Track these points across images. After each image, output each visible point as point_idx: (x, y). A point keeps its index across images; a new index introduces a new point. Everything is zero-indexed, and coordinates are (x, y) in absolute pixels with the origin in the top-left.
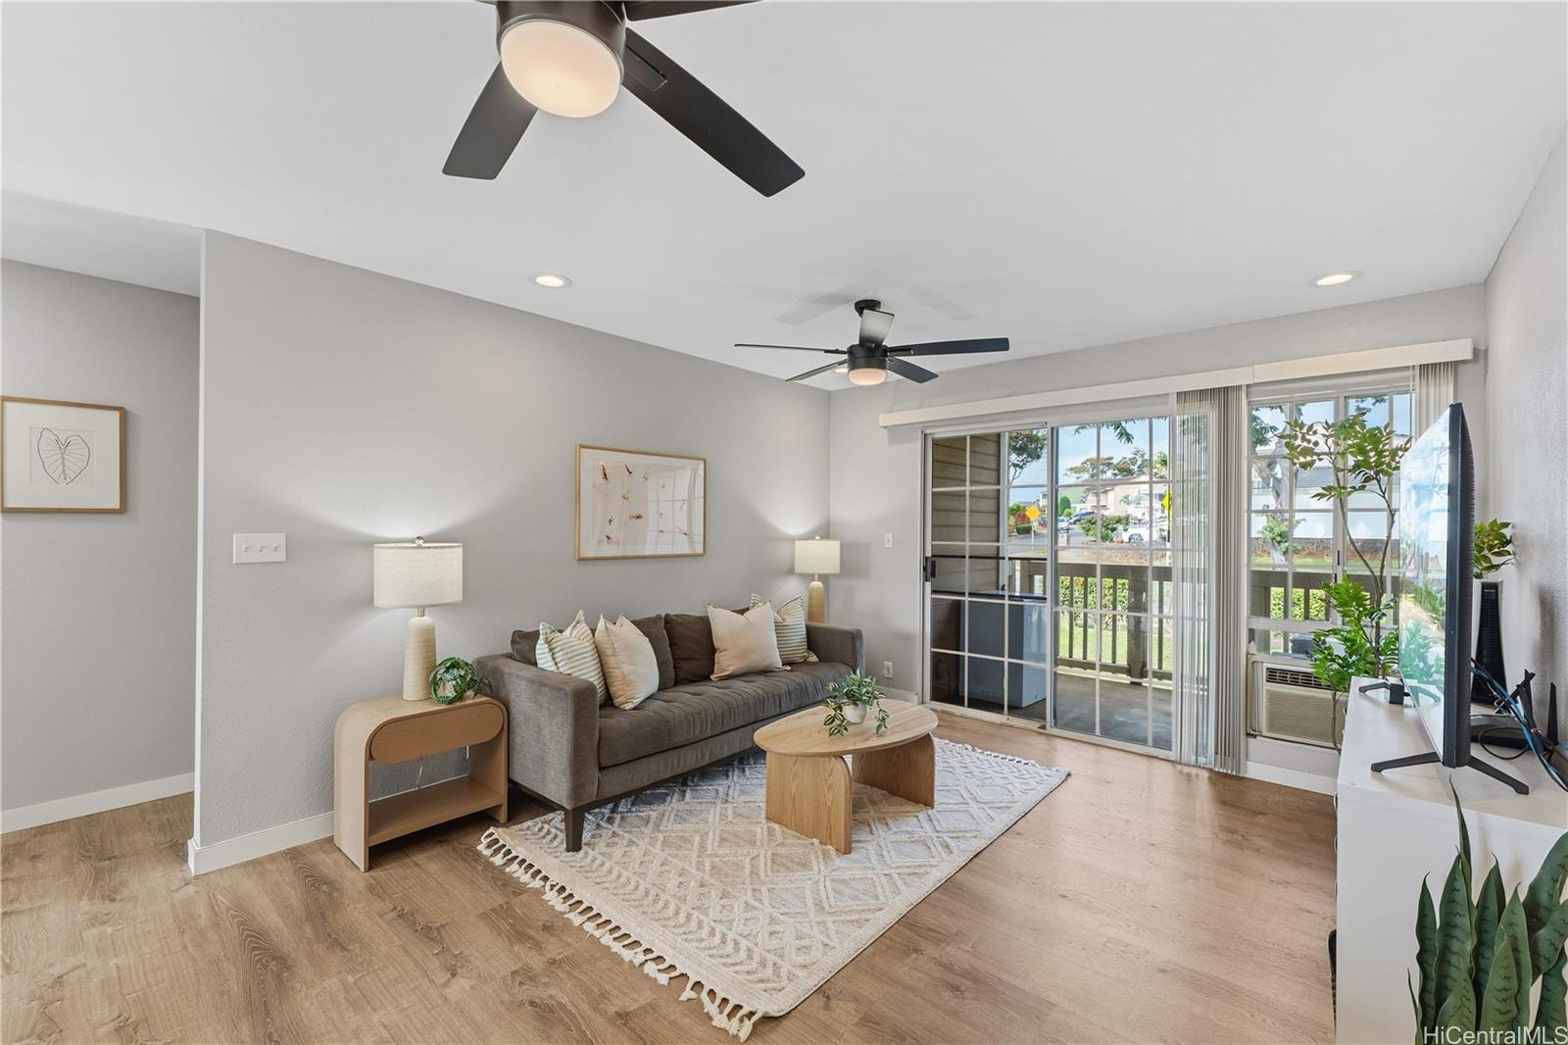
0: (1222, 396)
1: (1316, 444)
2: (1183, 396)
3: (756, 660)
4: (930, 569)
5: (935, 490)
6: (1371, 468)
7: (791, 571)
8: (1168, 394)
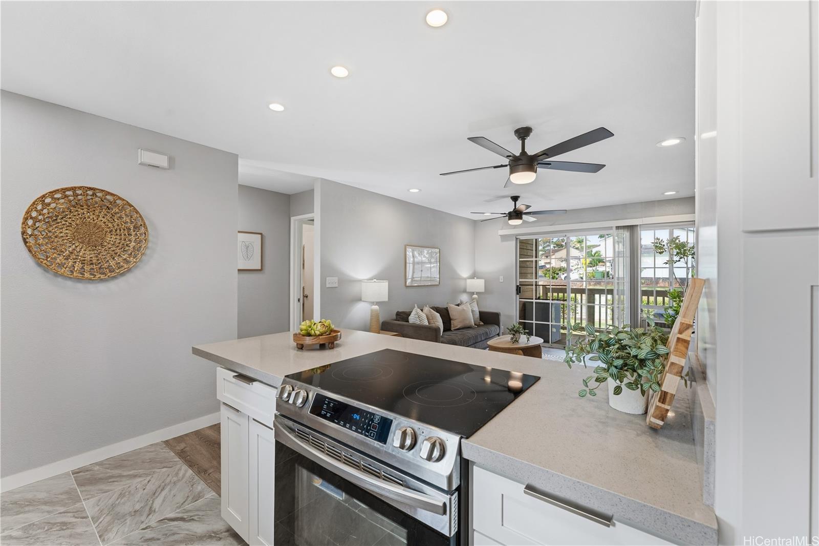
0: (631, 228)
1: (664, 245)
2: (618, 228)
3: (467, 323)
4: (519, 290)
5: (520, 260)
6: (682, 254)
7: (465, 291)
8: (612, 227)
